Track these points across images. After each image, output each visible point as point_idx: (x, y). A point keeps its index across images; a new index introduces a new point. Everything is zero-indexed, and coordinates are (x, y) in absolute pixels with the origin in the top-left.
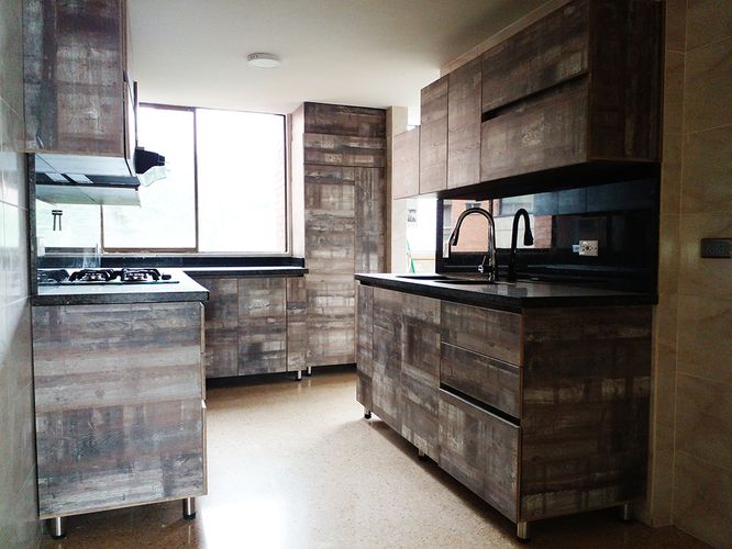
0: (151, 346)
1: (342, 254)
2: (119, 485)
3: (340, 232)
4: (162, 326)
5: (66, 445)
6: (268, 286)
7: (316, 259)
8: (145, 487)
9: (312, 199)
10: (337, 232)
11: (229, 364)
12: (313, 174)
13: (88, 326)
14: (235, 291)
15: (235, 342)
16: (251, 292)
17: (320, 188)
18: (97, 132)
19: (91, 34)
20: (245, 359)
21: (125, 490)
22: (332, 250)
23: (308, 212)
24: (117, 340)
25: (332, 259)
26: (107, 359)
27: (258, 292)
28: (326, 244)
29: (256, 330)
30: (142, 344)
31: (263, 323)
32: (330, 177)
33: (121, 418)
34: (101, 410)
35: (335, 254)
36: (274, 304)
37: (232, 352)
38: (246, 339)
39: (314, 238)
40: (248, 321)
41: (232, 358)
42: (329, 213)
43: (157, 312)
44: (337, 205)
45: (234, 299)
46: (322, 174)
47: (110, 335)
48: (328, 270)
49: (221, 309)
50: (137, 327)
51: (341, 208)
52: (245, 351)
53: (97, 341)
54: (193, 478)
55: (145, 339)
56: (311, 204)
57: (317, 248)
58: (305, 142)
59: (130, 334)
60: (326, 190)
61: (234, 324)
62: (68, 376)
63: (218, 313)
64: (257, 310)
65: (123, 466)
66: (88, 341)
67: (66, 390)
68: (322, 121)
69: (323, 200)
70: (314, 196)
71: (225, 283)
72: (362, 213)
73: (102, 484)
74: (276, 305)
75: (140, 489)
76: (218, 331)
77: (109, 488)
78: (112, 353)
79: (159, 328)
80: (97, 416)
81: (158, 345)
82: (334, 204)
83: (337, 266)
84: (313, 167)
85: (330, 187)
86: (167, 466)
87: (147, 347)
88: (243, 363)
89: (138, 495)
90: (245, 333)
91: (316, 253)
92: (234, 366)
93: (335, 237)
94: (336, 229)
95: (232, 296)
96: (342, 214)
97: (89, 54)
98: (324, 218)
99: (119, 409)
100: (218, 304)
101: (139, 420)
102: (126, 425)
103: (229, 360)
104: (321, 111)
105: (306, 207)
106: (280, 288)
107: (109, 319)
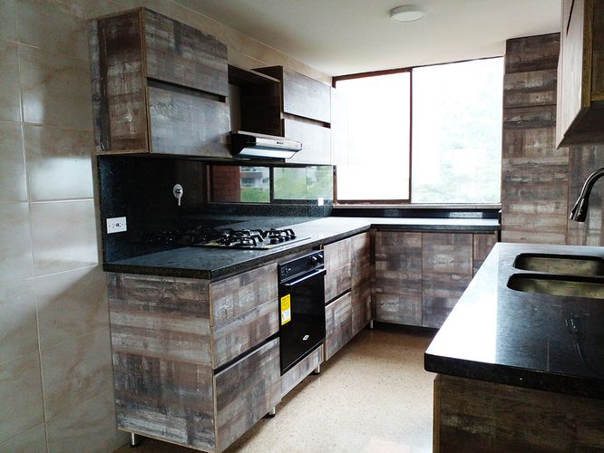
0: (175, 312)
1: (551, 208)
2: (159, 422)
3: (548, 183)
4: (182, 297)
5: (129, 379)
6: (453, 242)
7: (516, 214)
8: (176, 430)
9: (511, 147)
10: (543, 183)
11: (414, 314)
12: (514, 119)
13: (137, 290)
14: (418, 244)
15: (419, 294)
16: (435, 247)
17: (523, 134)
18: (132, 133)
19: (125, 51)
20: (429, 312)
21: (163, 428)
22: (536, 204)
23: (507, 161)
24: (153, 304)
25: (536, 214)
26: (149, 318)
27: (442, 248)
28: (528, 197)
29: (440, 285)
30: (170, 310)
31: (447, 279)
32: (536, 119)
33: (159, 368)
34: (147, 358)
35: (539, 208)
36: (459, 261)
37: (416, 303)
38: (430, 292)
39: (513, 190)
40: (432, 275)
41: (416, 309)
42: (533, 161)
43: (179, 284)
44: (544, 151)
45: (418, 253)
46: (526, 118)
47: (149, 300)
48: (530, 226)
49: (405, 261)
50: (166, 296)
51: (549, 154)
52: (429, 304)
53: (142, 303)
54: (208, 436)
55: (172, 306)
56: (511, 152)
57: (517, 202)
58: (504, 84)
59: (162, 300)
60: (530, 135)
61: (418, 277)
62: (127, 327)
63: (403, 265)
64: (442, 266)
65: (161, 408)
66: (138, 302)
67: (127, 337)
68: (527, 57)
69: (527, 147)
70: (514, 144)
71: (409, 236)
72: (580, 158)
73: (149, 417)
74: (462, 262)
75: (172, 430)
76: (404, 281)
77: (154, 422)
78: (151, 314)
79: (180, 299)
80: (145, 362)
81: (179, 314)
82: (540, 150)
83: (543, 222)
84: (514, 110)
85: (534, 131)
86: (189, 419)
87: (172, 313)
88: (426, 315)
89: (172, 435)
90: (429, 287)
91: (515, 208)
92: (418, 316)
93: (540, 189)
94: (542, 180)
95: (416, 249)
96: (552, 161)
97: (124, 69)
98: (529, 167)
99: (157, 361)
100: (403, 257)
101: (170, 374)
102: (162, 375)
103: (414, 309)
104: (528, 45)
105: (504, 156)
106: (467, 244)
107: (149, 287)
